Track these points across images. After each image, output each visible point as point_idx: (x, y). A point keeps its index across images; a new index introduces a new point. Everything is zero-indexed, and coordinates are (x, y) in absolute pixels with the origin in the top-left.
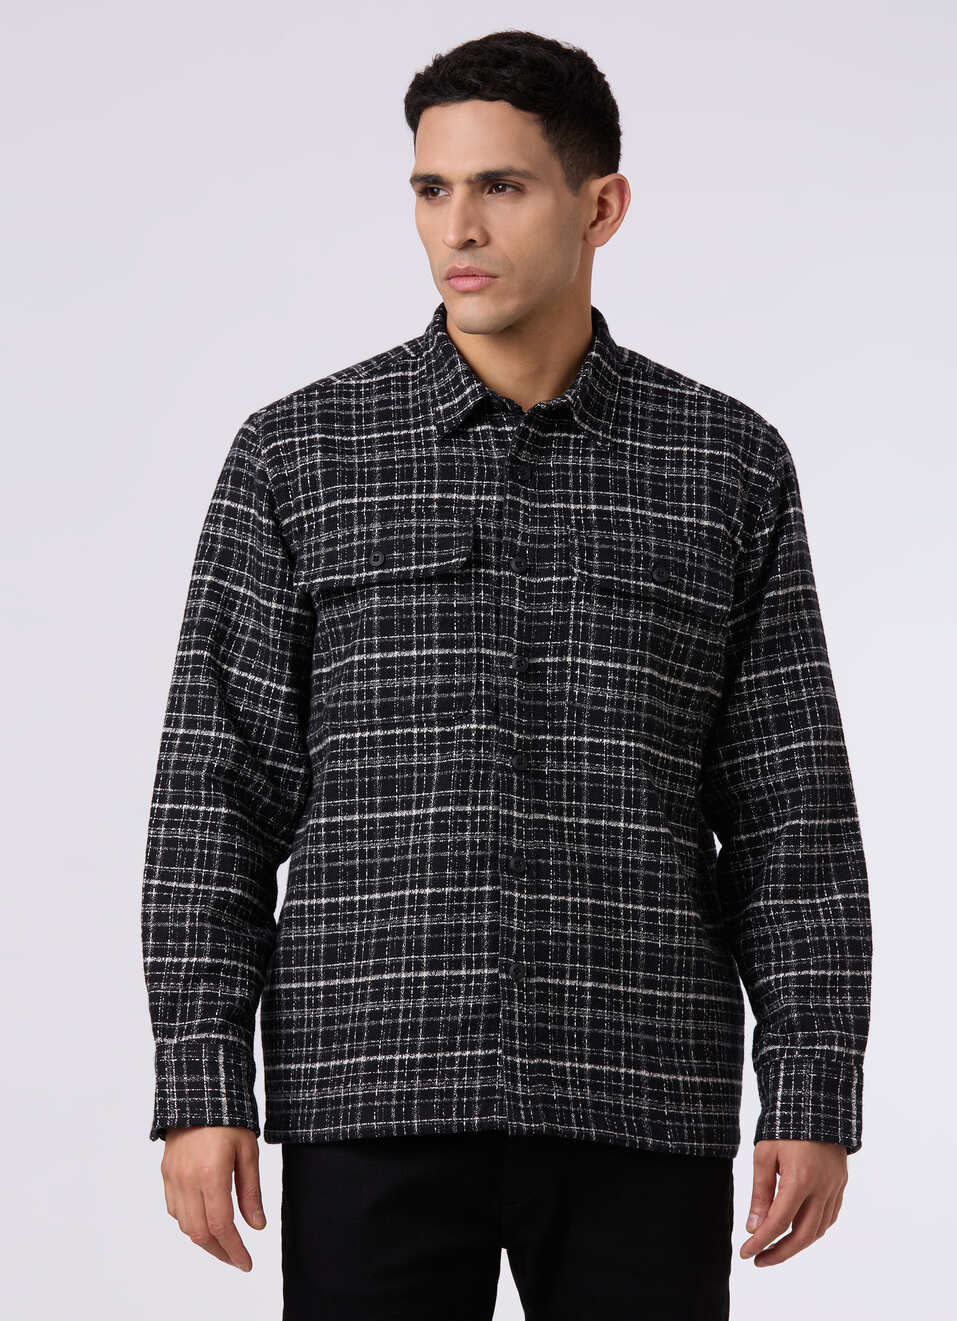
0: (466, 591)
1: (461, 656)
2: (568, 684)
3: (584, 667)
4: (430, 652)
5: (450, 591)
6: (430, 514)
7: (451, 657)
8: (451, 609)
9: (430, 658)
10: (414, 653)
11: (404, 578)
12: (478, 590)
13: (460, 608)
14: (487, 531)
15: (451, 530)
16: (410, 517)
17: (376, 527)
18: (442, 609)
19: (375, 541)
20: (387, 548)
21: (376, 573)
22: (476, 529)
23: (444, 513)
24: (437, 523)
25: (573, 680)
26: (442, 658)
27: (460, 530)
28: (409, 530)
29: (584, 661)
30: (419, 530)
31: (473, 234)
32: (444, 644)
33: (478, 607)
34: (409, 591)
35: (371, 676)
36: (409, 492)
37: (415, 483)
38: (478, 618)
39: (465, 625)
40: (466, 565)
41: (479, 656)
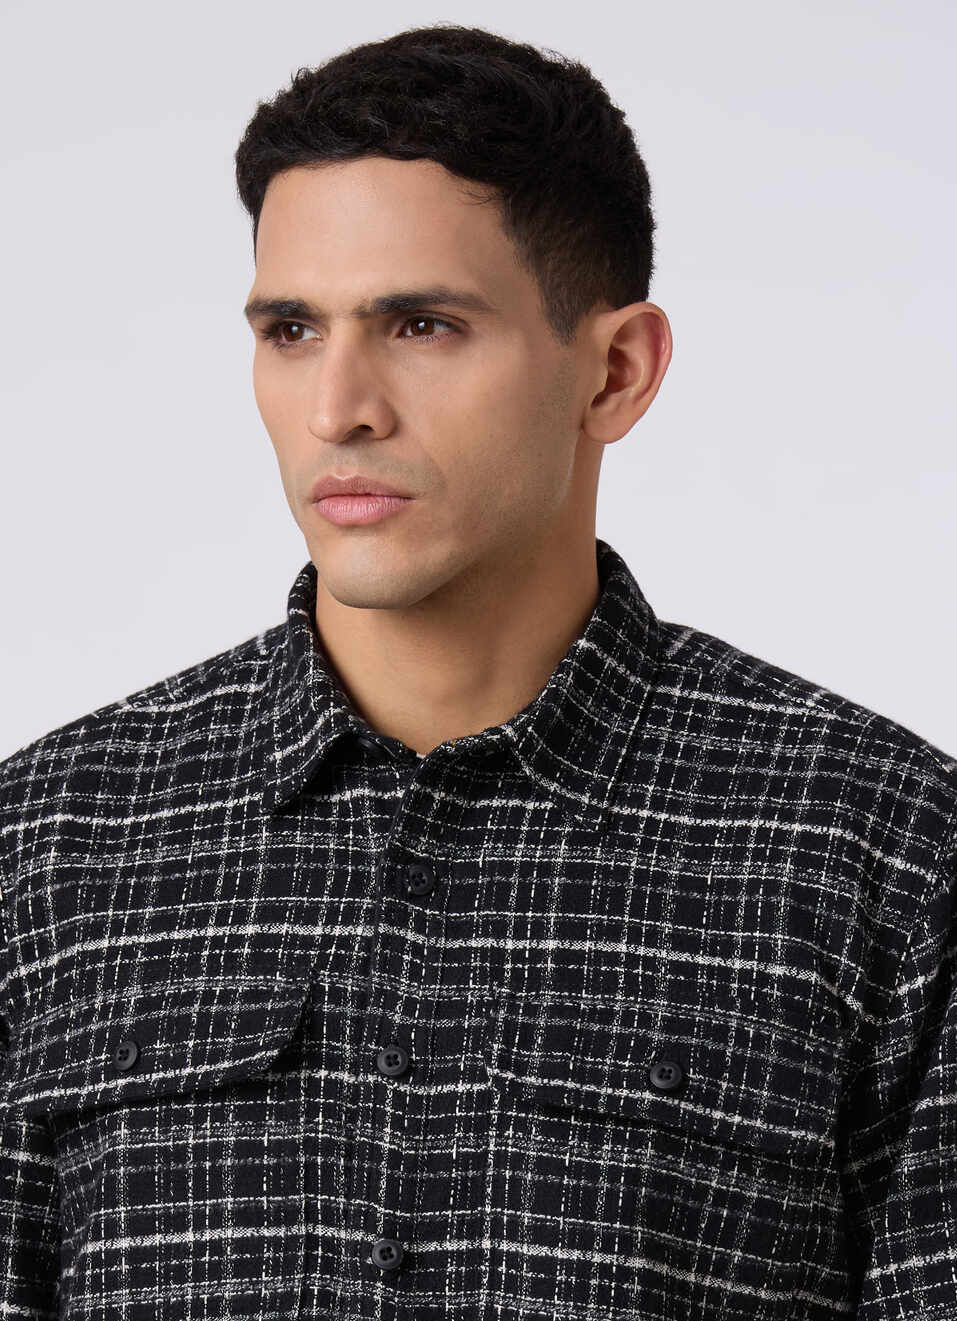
0: (288, 1115)
1: (275, 1242)
2: (484, 1292)
3: (514, 1259)
4: (217, 1234)
5: (256, 1115)
6: (232, 965)
7: (255, 1244)
8: (256, 1149)
9: (217, 1247)
10: (190, 1237)
11: (168, 1093)
12: (311, 1113)
13: (276, 1148)
14: (337, 995)
15: (268, 995)
16: (195, 972)
17: (134, 993)
18: (241, 1150)
19: (128, 1021)
20: (144, 1033)
21: (121, 1082)
22: (316, 992)
23: (262, 963)
24: (244, 982)
25: (494, 1284)
26: (240, 1245)
27: (282, 996)
28: (189, 999)
29: (513, 1247)
30: (208, 997)
31: (367, 414)
32: (243, 1217)
33: (311, 1146)
34: (182, 1118)
35: (113, 1282)
36: (202, 924)
37: (215, 905)
38: (310, 1166)
39: (284, 1181)
40: (277, 1065)
41: (311, 1241)
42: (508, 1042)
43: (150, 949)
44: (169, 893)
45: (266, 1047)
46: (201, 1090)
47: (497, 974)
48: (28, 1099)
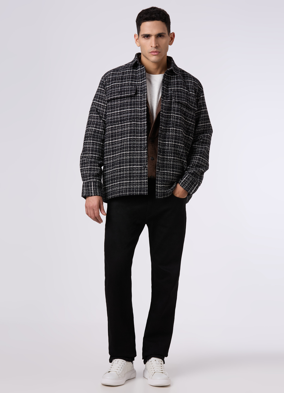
0: (134, 99)
1: (133, 110)
4: (128, 110)
5: (132, 99)
6: (129, 85)
7: (131, 110)
8: (132, 102)
9: (128, 111)
10: (125, 110)
11: (124, 97)
12: (137, 99)
13: (133, 102)
14: (139, 88)
15: (132, 88)
16: (125, 86)
17: (119, 88)
18: (130, 102)
19: (119, 90)
20: (121, 92)
21: (119, 96)
22: (137, 88)
23: (131, 85)
24: (130, 87)
26: (130, 110)
27: (134, 88)
28: (125, 89)
29: (175, 115)
30: (127, 88)
31: (157, 45)
32: (130, 108)
33: (137, 101)
34: (125, 100)
35: (118, 115)
36: (125, 82)
37: (127, 80)
38: (136, 103)
39: (134, 105)
40: (135, 94)
41: (136, 110)
42: (174, 97)
43: (121, 84)
44: (122, 79)
45: (133, 93)
46: (127, 97)
47: (171, 91)
48: (109, 98)
